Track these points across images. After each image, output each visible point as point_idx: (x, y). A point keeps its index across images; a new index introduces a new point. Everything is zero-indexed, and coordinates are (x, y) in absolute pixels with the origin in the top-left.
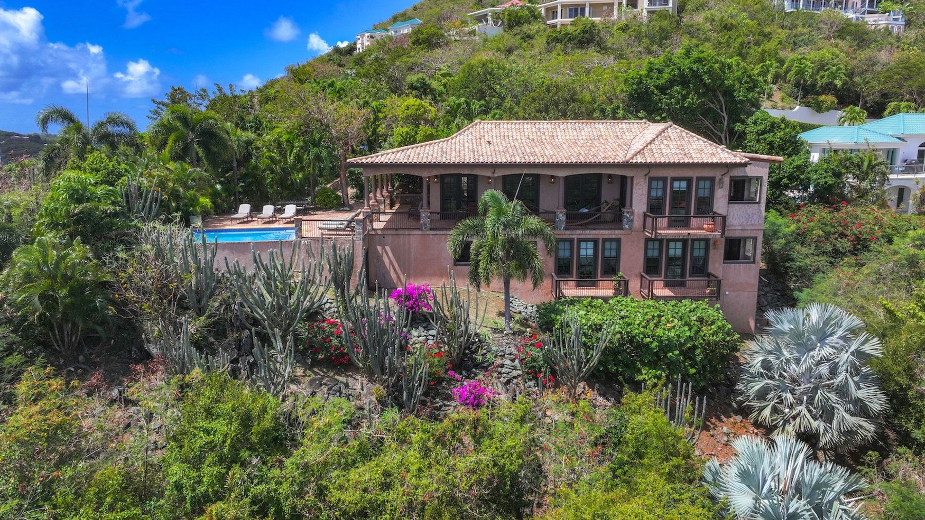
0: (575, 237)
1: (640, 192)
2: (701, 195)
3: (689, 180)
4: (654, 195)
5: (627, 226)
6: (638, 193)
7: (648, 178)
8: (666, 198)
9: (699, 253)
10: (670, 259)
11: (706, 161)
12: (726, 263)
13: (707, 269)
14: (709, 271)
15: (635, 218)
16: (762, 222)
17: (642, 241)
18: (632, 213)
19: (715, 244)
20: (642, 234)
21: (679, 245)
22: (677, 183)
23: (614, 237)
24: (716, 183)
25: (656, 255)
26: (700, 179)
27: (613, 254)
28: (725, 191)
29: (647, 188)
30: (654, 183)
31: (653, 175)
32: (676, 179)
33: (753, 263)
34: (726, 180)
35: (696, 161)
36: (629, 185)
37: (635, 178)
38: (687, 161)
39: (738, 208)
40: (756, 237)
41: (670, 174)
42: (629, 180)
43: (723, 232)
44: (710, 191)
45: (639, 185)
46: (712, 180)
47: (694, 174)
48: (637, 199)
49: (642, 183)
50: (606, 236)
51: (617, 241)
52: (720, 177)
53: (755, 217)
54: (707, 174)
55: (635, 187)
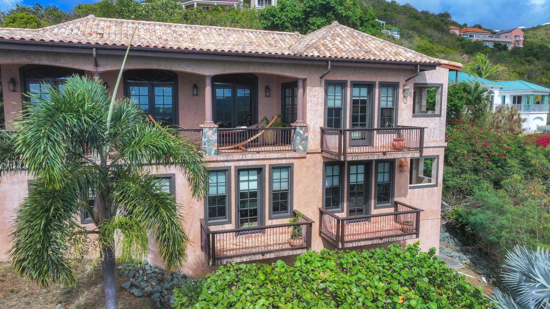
0: (232, 165)
1: (315, 99)
2: (383, 105)
3: (370, 86)
4: (331, 104)
5: (301, 147)
6: (312, 102)
7: (324, 81)
8: (345, 109)
9: (383, 178)
10: (351, 187)
11: (393, 59)
12: (411, 188)
13: (393, 196)
14: (396, 199)
15: (310, 135)
16: (443, 138)
17: (320, 166)
18: (306, 128)
19: (401, 166)
20: (319, 156)
21: (361, 168)
22: (356, 91)
23: (284, 162)
24: (401, 91)
25: (336, 182)
26: (383, 85)
27: (285, 186)
28: (410, 101)
29: (323, 95)
30: (331, 89)
31: (331, 77)
32: (355, 85)
33: (436, 185)
34: (410, 87)
35: (383, 59)
36: (300, 91)
37: (308, 82)
38: (373, 58)
39: (419, 122)
40: (438, 156)
41: (350, 77)
42: (300, 84)
43: (421, 149)
44: (393, 101)
45: (313, 90)
46: (395, 86)
47: (377, 79)
48: (312, 110)
49: (317, 88)
50: (274, 162)
51: (288, 168)
52: (404, 83)
53: (437, 132)
54: (390, 79)
55: (309, 93)
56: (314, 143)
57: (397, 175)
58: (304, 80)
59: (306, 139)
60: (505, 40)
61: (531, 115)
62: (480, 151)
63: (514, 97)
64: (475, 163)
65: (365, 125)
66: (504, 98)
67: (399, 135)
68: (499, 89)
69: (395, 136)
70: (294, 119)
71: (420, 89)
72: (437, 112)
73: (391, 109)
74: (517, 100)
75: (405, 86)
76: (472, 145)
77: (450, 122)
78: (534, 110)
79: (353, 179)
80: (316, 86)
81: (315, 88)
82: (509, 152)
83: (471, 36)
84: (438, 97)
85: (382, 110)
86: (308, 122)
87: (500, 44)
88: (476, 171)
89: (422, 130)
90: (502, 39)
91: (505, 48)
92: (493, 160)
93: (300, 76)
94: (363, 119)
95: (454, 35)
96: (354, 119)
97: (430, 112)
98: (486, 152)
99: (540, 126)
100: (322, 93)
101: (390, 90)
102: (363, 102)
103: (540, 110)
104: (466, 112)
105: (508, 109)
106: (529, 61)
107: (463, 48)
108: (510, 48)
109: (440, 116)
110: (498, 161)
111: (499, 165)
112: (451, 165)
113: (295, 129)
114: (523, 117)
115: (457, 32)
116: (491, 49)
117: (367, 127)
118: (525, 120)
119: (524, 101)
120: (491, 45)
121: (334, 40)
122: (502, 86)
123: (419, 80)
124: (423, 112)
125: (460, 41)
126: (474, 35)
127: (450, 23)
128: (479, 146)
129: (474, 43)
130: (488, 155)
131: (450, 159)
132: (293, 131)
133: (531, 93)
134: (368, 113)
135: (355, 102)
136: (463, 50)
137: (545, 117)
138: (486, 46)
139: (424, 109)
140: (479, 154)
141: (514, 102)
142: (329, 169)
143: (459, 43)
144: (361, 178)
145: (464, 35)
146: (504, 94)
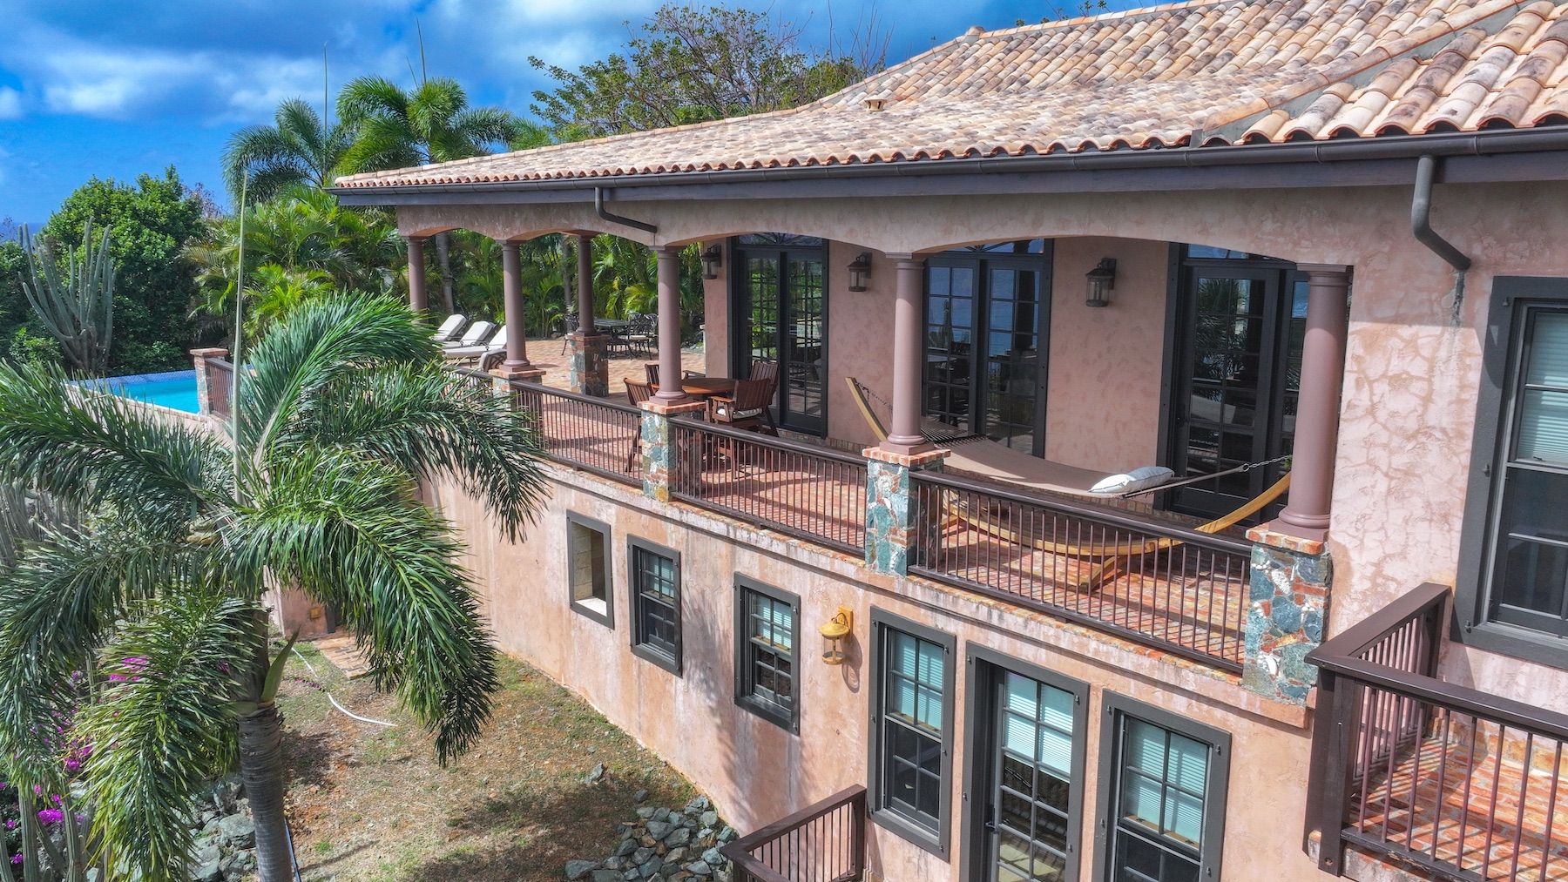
0: (958, 631)
1: (1403, 403)
5: (1270, 665)
6: (1382, 415)
7: (1488, 286)
18: (1317, 566)
29: (1475, 377)
37: (1365, 289)
45: (1395, 343)
48: (1372, 464)
49: (1427, 334)
51: (1208, 746)
55: (1358, 359)
58: (1344, 277)
59: (1309, 630)
80: (1418, 320)
81: (1406, 331)
100: (1465, 368)
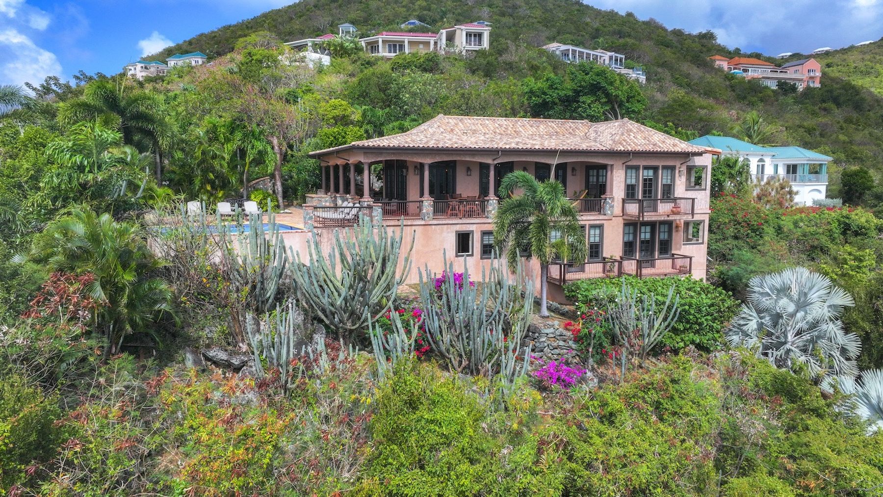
1: (619, 179)
2: (664, 182)
3: (655, 169)
4: (629, 182)
5: (609, 212)
7: (625, 166)
8: (639, 185)
9: (664, 236)
10: (642, 242)
11: (673, 150)
12: (684, 244)
13: (671, 250)
14: (673, 252)
15: (615, 204)
16: (708, 207)
17: (622, 226)
18: (613, 199)
19: (677, 227)
20: (621, 218)
21: (648, 229)
22: (646, 172)
23: (598, 222)
24: (677, 171)
25: (631, 238)
26: (664, 167)
27: (597, 239)
28: (684, 179)
29: (624, 175)
30: (629, 171)
31: (629, 163)
32: (646, 168)
33: (703, 243)
34: (684, 169)
35: (666, 150)
36: (609, 173)
37: (615, 166)
38: (659, 150)
39: (691, 194)
40: (704, 221)
41: (642, 163)
42: (609, 168)
43: (693, 214)
44: (671, 179)
45: (618, 172)
46: (673, 168)
47: (660, 163)
48: (616, 186)
50: (592, 222)
51: (600, 227)
52: (679, 166)
53: (703, 202)
54: (670, 163)
55: (615, 174)
56: (617, 210)
57: (674, 234)
58: (612, 165)
59: (613, 207)
60: (794, 76)
61: (806, 187)
62: (741, 220)
63: (788, 166)
64: (736, 231)
65: (651, 197)
66: (776, 167)
67: (676, 204)
68: (770, 157)
69: (673, 205)
70: (604, 193)
71: (690, 169)
72: (703, 187)
73: (670, 185)
74: (792, 169)
75: (680, 168)
76: (734, 215)
77: (714, 195)
78: (810, 181)
79: (643, 236)
80: (619, 170)
82: (767, 222)
83: (745, 71)
84: (704, 176)
85: (664, 186)
86: (614, 195)
87: (786, 83)
88: (736, 238)
89: (693, 200)
90: (790, 74)
91: (794, 88)
92: (752, 229)
93: (609, 163)
94: (650, 192)
95: (720, 70)
96: (644, 192)
97: (697, 187)
98: (746, 221)
99: (816, 199)
101: (669, 171)
102: (650, 180)
103: (818, 181)
104: (729, 185)
105: (779, 180)
106: (825, 109)
107: (734, 91)
108: (801, 88)
109: (705, 190)
110: (758, 229)
111: (758, 233)
112: (714, 233)
113: (606, 199)
114: (795, 189)
115: (724, 65)
116: (773, 91)
117: (653, 198)
118: (797, 193)
119: (799, 170)
120: (773, 86)
121: (630, 135)
122: (774, 154)
123: (689, 164)
124: (692, 187)
125: (730, 80)
126: (750, 69)
127: (715, 49)
128: (739, 217)
129: (749, 81)
130: (748, 224)
131: (714, 228)
132: (603, 201)
133: (806, 162)
134: (653, 188)
135: (645, 180)
136: (734, 94)
137: (823, 189)
138: (767, 87)
139: (693, 184)
140: (739, 224)
141: (788, 172)
142: (627, 228)
143: (728, 83)
144: (648, 236)
145: (735, 69)
146: (776, 163)
